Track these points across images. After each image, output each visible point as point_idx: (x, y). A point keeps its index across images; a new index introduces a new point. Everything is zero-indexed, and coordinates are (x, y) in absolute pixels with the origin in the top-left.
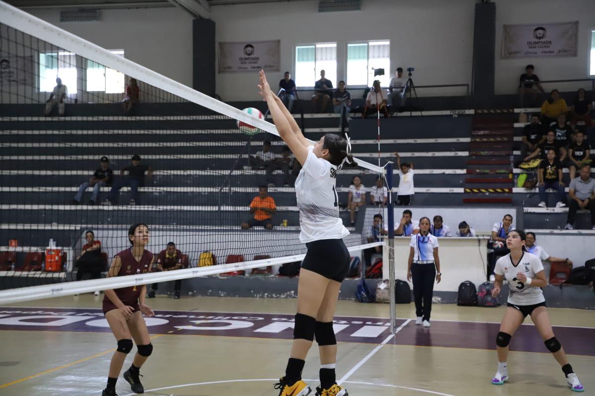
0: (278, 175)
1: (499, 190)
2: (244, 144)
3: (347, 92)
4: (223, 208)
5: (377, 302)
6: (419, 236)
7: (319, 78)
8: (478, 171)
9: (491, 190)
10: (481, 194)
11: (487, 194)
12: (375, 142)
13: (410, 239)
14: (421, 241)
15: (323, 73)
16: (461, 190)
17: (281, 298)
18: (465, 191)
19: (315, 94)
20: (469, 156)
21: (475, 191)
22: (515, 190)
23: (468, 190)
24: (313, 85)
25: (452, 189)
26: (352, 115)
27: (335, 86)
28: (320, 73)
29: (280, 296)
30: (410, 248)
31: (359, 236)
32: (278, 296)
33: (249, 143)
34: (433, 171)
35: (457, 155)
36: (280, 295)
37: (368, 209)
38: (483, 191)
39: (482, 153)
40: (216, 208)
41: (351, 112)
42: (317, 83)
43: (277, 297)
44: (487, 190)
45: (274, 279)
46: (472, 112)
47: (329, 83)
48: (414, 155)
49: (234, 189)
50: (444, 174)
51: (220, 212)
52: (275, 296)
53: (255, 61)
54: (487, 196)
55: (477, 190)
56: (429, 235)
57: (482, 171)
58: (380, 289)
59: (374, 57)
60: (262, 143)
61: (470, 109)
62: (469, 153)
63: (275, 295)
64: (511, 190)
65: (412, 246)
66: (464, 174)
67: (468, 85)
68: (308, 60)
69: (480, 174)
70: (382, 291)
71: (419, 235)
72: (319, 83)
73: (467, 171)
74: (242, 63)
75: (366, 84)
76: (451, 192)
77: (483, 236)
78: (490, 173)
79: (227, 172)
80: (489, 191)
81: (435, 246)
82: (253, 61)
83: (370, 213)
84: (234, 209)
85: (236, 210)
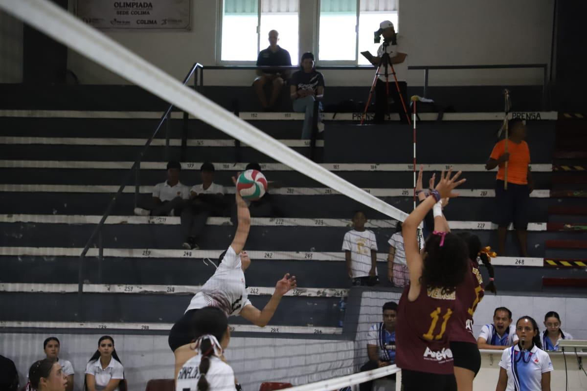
2: (129, 165)
3: (318, 73)
4: (88, 288)
6: (515, 351)
7: (265, 45)
8: (569, 226)
10: (575, 270)
12: (373, 167)
13: (501, 354)
14: (520, 360)
15: (273, 36)
16: (538, 262)
18: (545, 263)
19: (258, 74)
20: (550, 198)
21: (566, 264)
23: (551, 263)
24: (254, 58)
25: (521, 259)
26: (329, 116)
27: (295, 61)
28: (268, 37)
30: (498, 371)
31: (351, 345)
33: (137, 165)
37: (365, 294)
38: (580, 264)
39: (576, 194)
40: (73, 288)
41: (327, 110)
42: (262, 54)
46: (553, 116)
47: (283, 56)
49: (107, 252)
51: (81, 294)
53: (145, 10)
55: (569, 262)
56: (535, 348)
57: (577, 227)
59: (367, 10)
60: (163, 166)
61: (548, 110)
62: (550, 193)
65: (504, 367)
66: (543, 232)
67: (545, 66)
68: (244, 11)
69: (571, 231)
71: (517, 348)
72: (266, 56)
73: (548, 226)
74: (119, 13)
75: (354, 59)
76: (518, 264)
77: (575, 349)
79: (96, 219)
81: (546, 370)
82: (140, 10)
83: (373, 302)
84: (109, 289)
85: (111, 291)
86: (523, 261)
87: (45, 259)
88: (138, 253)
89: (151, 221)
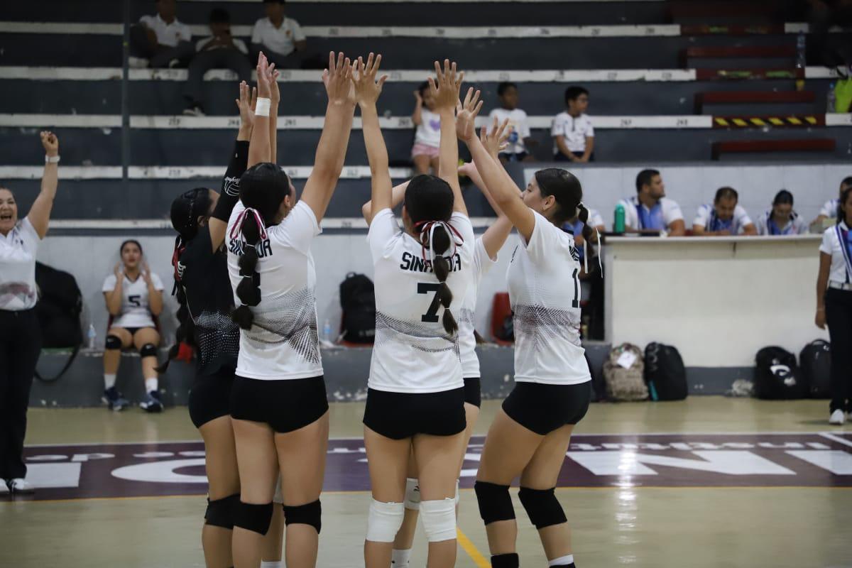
0: (216, 82)
1: (794, 121)
5: (615, 401)
8: (723, 73)
9: (776, 121)
10: (751, 130)
11: (766, 130)
16: (704, 121)
17: (356, 401)
18: (714, 123)
20: (683, 35)
21: (739, 122)
22: (831, 119)
23: (722, 122)
29: (353, 396)
32: (349, 395)
34: (616, 75)
35: (652, 34)
36: (353, 393)
38: (757, 121)
39: (714, 29)
43: (346, 400)
44: (766, 120)
45: (336, 353)
48: (547, 32)
50: (642, 81)
52: (341, 398)
54: (764, 134)
55: (744, 119)
57: (734, 74)
58: (620, 367)
62: (681, 29)
63: (341, 394)
64: (821, 120)
66: (691, 82)
69: (730, 79)
70: (629, 371)
73: (698, 74)
76: (683, 125)
78: (752, 78)
80: (771, 124)
84: (146, 173)
85: (149, 175)
86: (686, 122)
87: (23, 131)
88: (162, 122)
89: (156, 76)
